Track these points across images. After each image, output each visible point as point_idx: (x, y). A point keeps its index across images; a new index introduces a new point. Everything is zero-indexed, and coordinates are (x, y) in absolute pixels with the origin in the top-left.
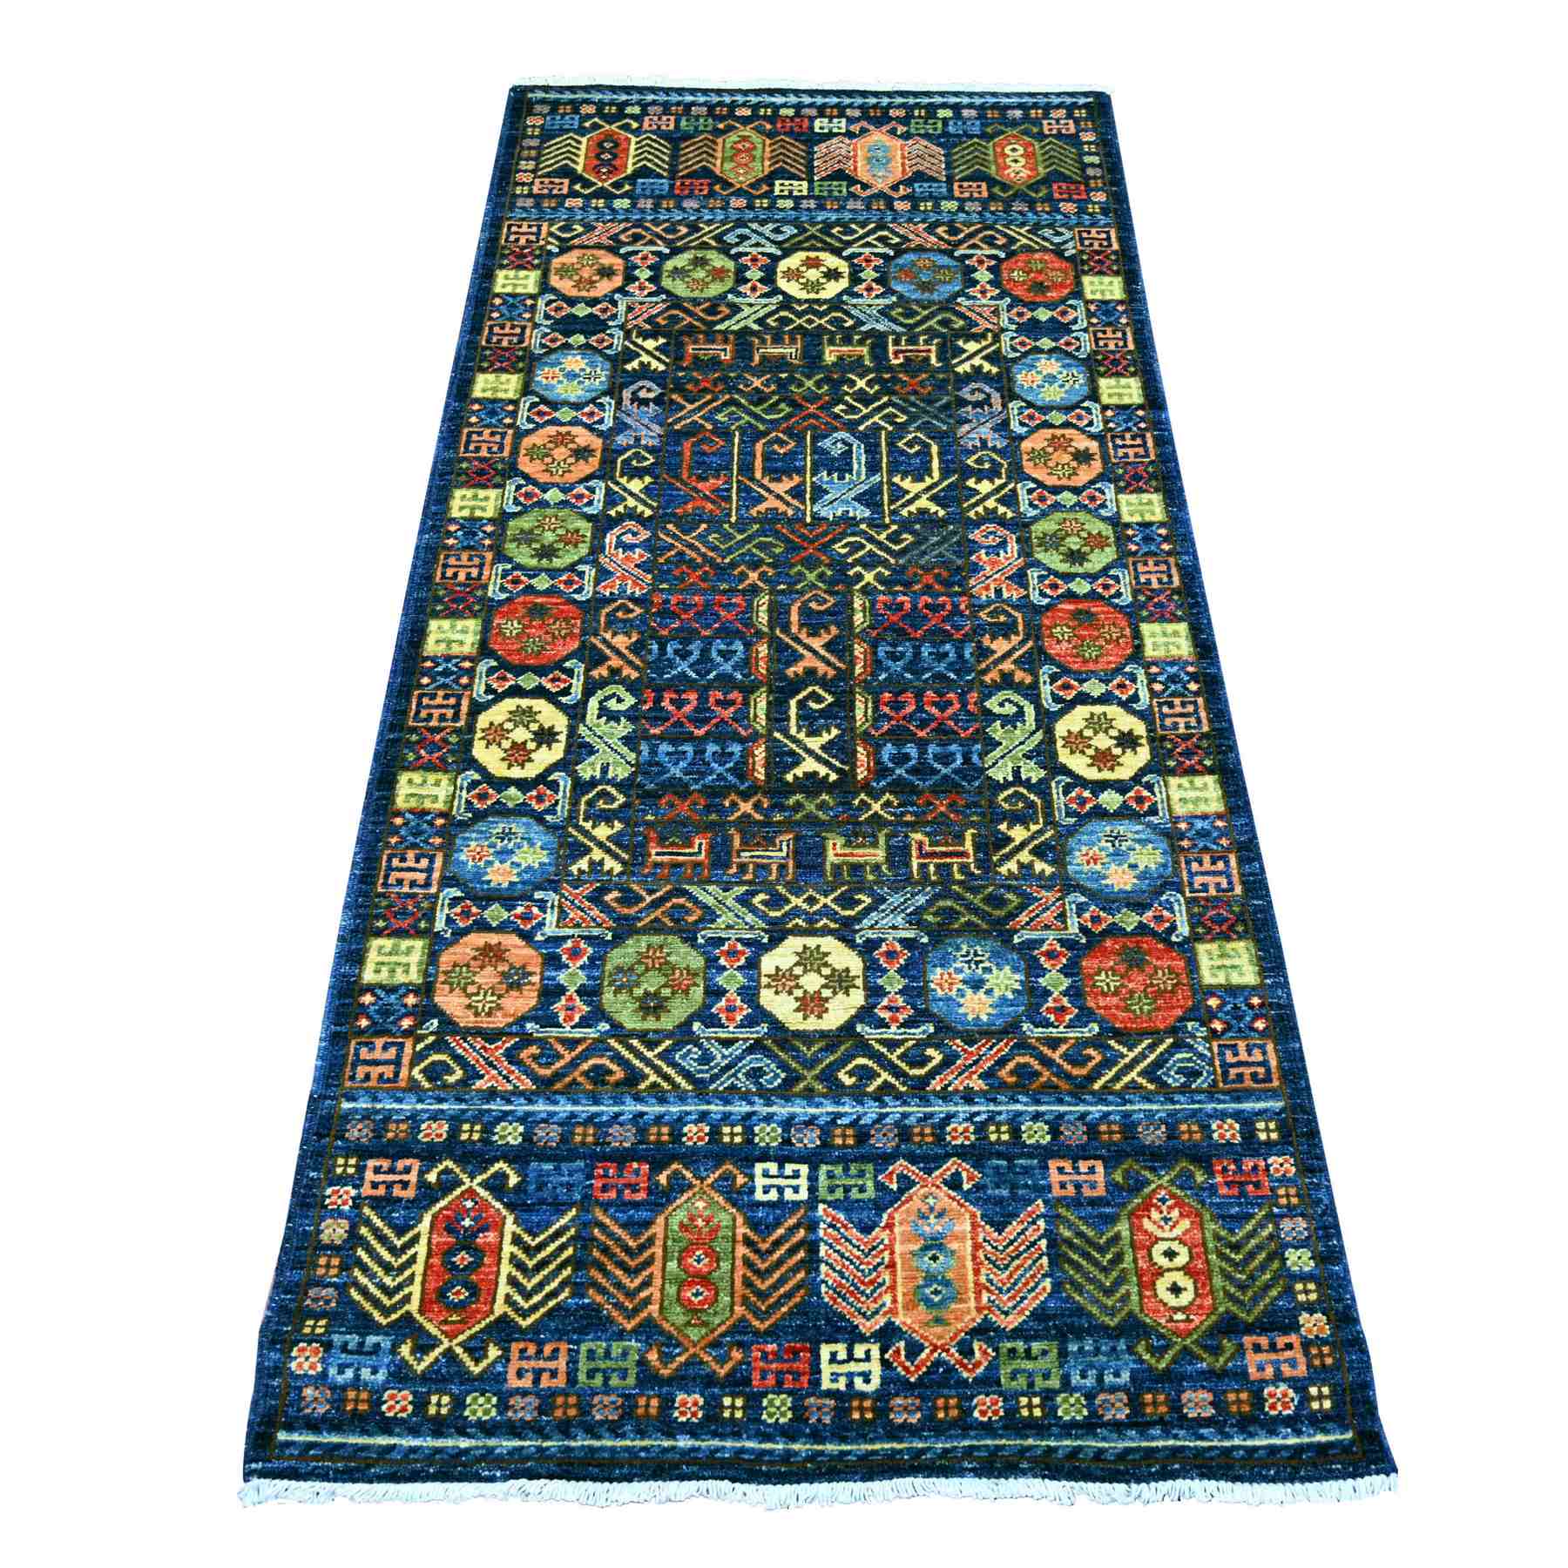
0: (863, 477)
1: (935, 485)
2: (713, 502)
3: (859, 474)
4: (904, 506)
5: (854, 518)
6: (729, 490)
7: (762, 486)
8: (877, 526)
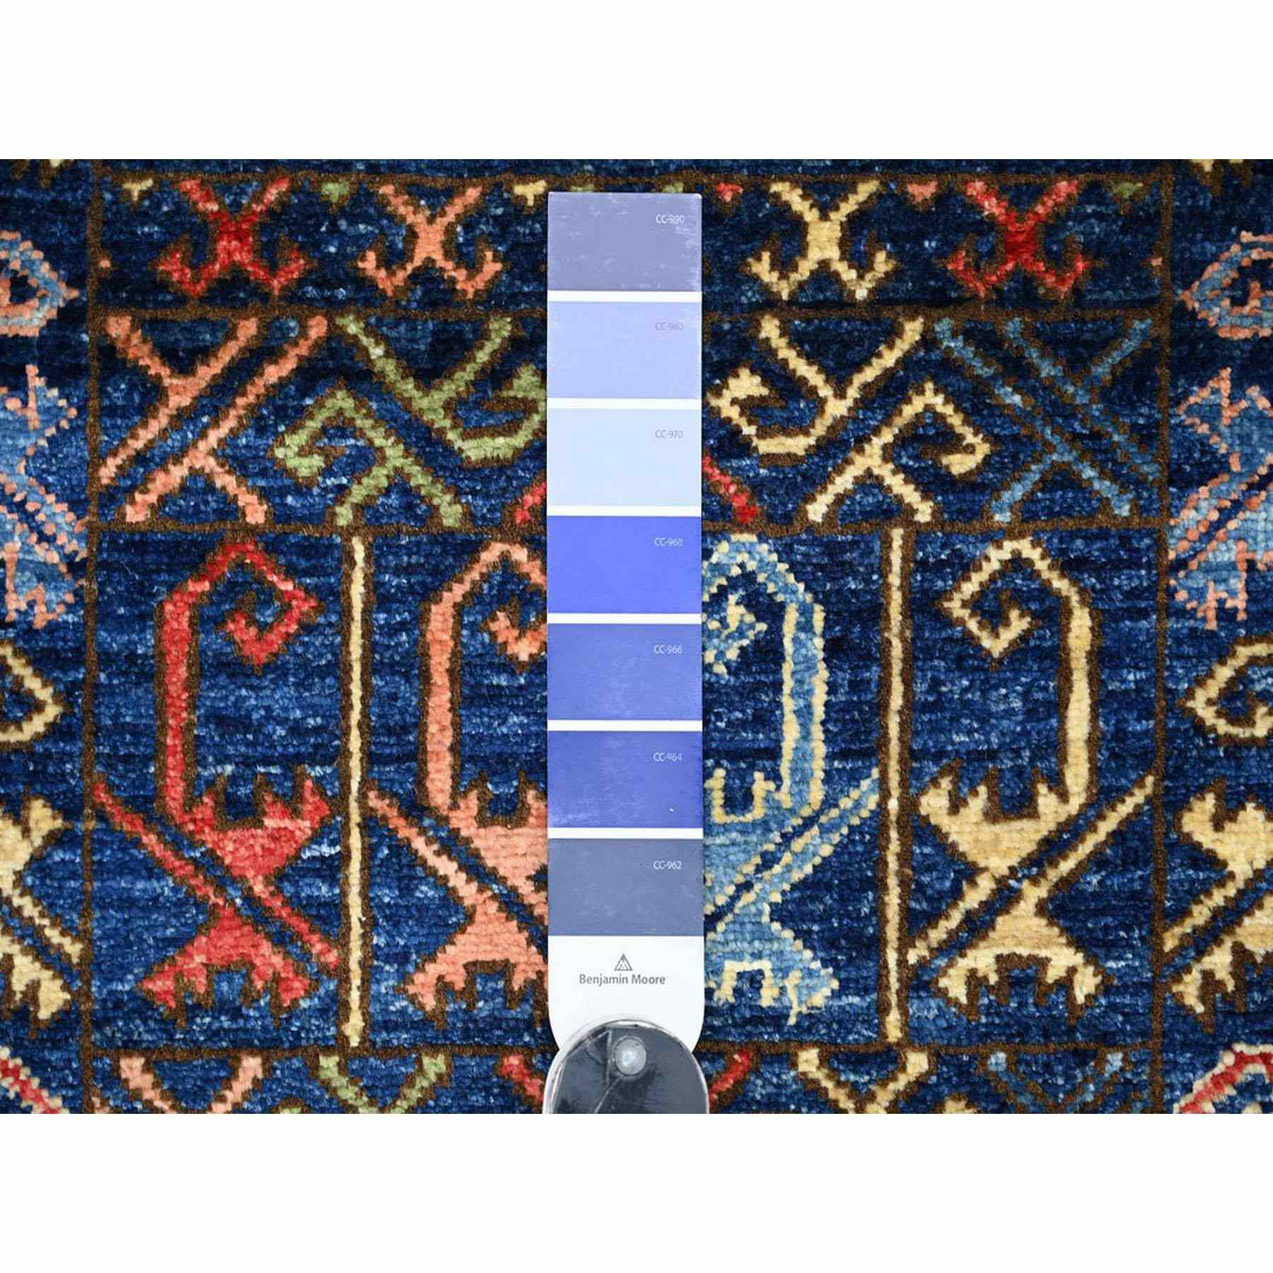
0: (816, 793)
1: (1072, 831)
2: (281, 939)
3: (802, 778)
4: (955, 946)
5: (776, 1017)
6: (332, 869)
7: (452, 845)
8: (857, 1060)
